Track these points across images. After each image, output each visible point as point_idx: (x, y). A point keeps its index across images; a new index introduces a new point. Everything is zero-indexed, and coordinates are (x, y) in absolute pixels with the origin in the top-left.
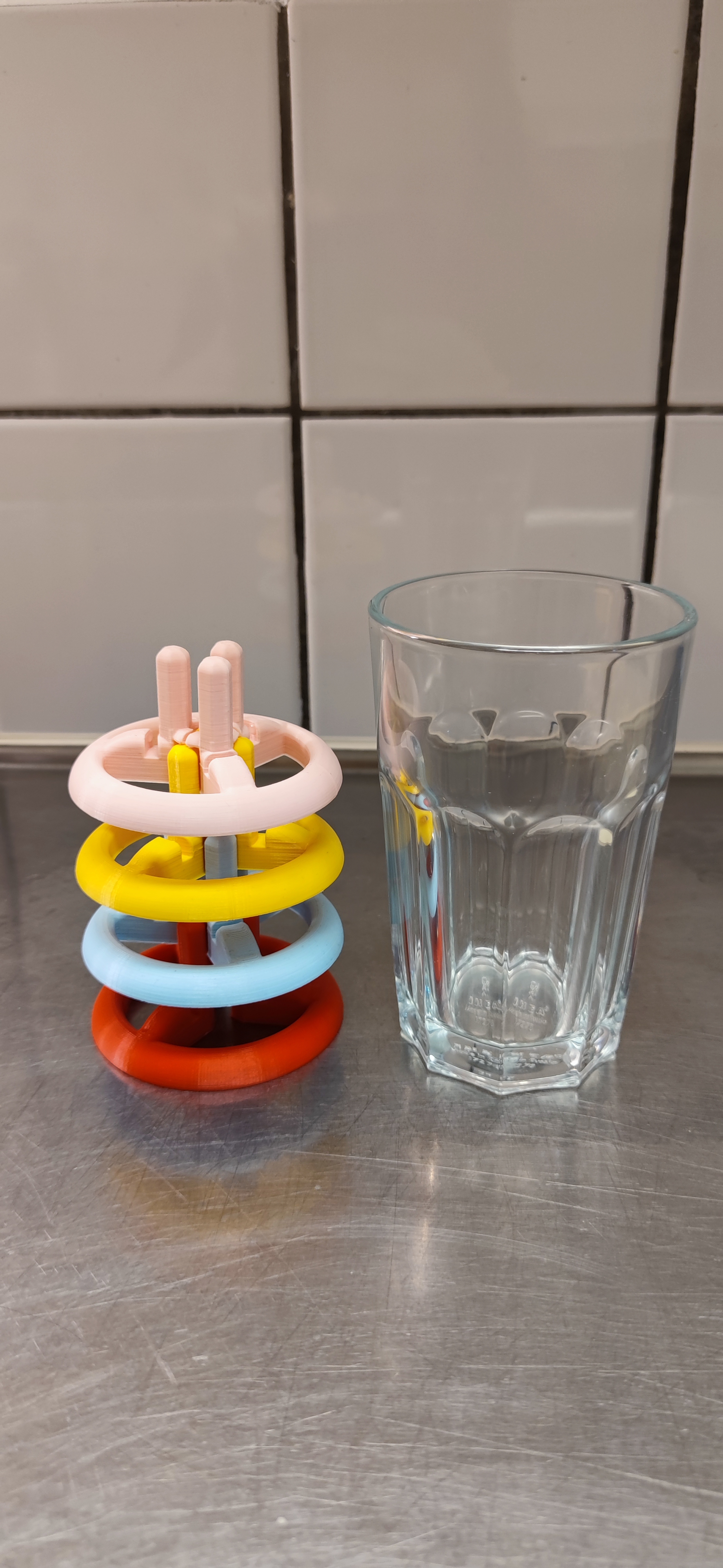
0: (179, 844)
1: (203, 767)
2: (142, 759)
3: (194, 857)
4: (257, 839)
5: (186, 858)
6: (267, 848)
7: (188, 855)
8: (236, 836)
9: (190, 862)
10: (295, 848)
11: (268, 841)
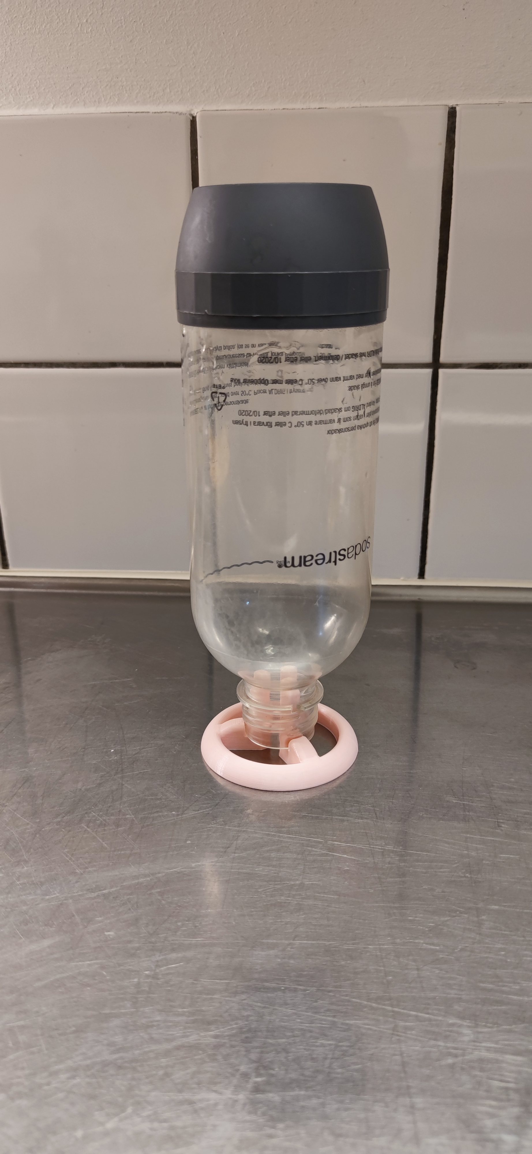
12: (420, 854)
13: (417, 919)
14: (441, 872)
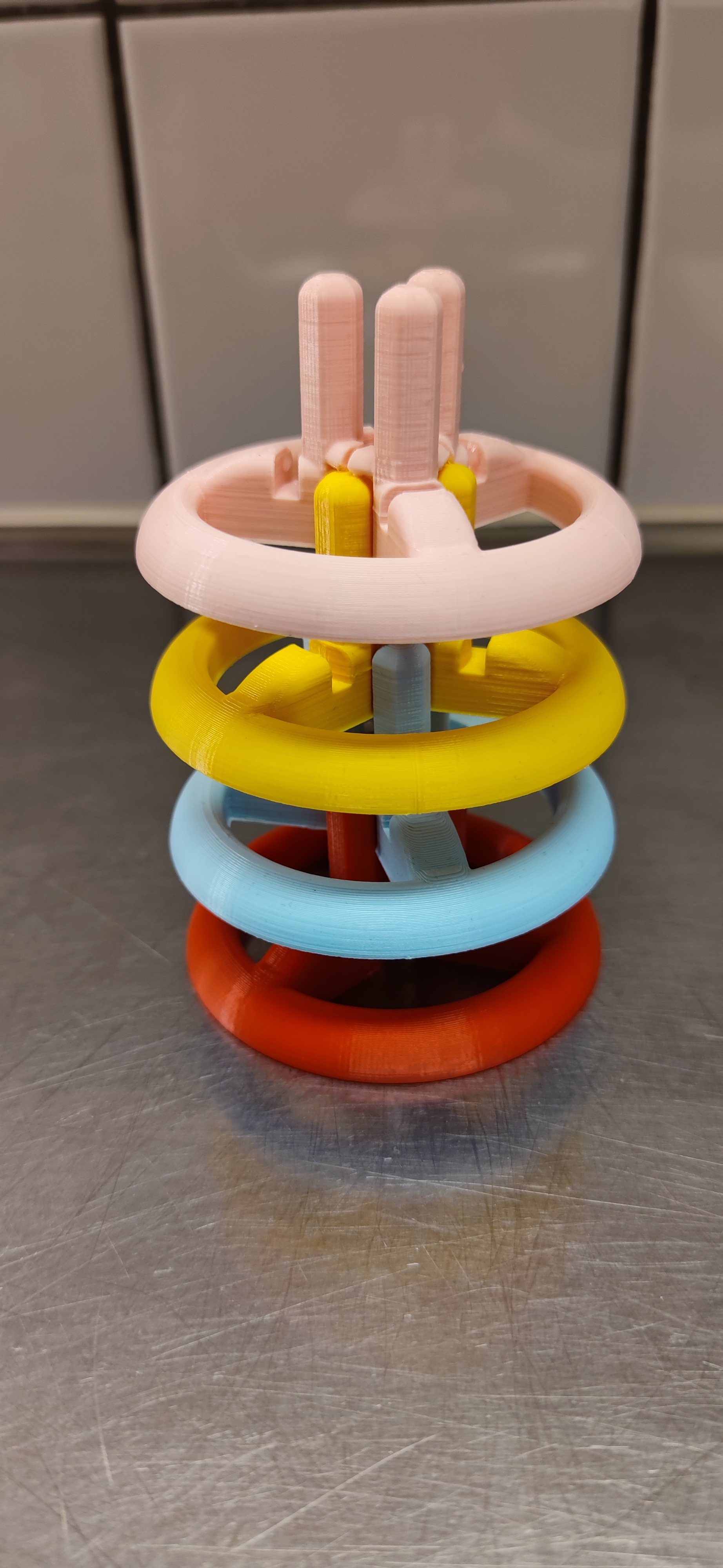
0: (330, 662)
1: (379, 513)
2: (270, 500)
3: (354, 686)
4: (468, 660)
5: (339, 686)
6: (488, 676)
7: (345, 682)
8: (430, 646)
9: (345, 694)
10: (539, 680)
11: (492, 664)
12: (622, 1210)
13: (614, 1449)
14: (685, 1271)
